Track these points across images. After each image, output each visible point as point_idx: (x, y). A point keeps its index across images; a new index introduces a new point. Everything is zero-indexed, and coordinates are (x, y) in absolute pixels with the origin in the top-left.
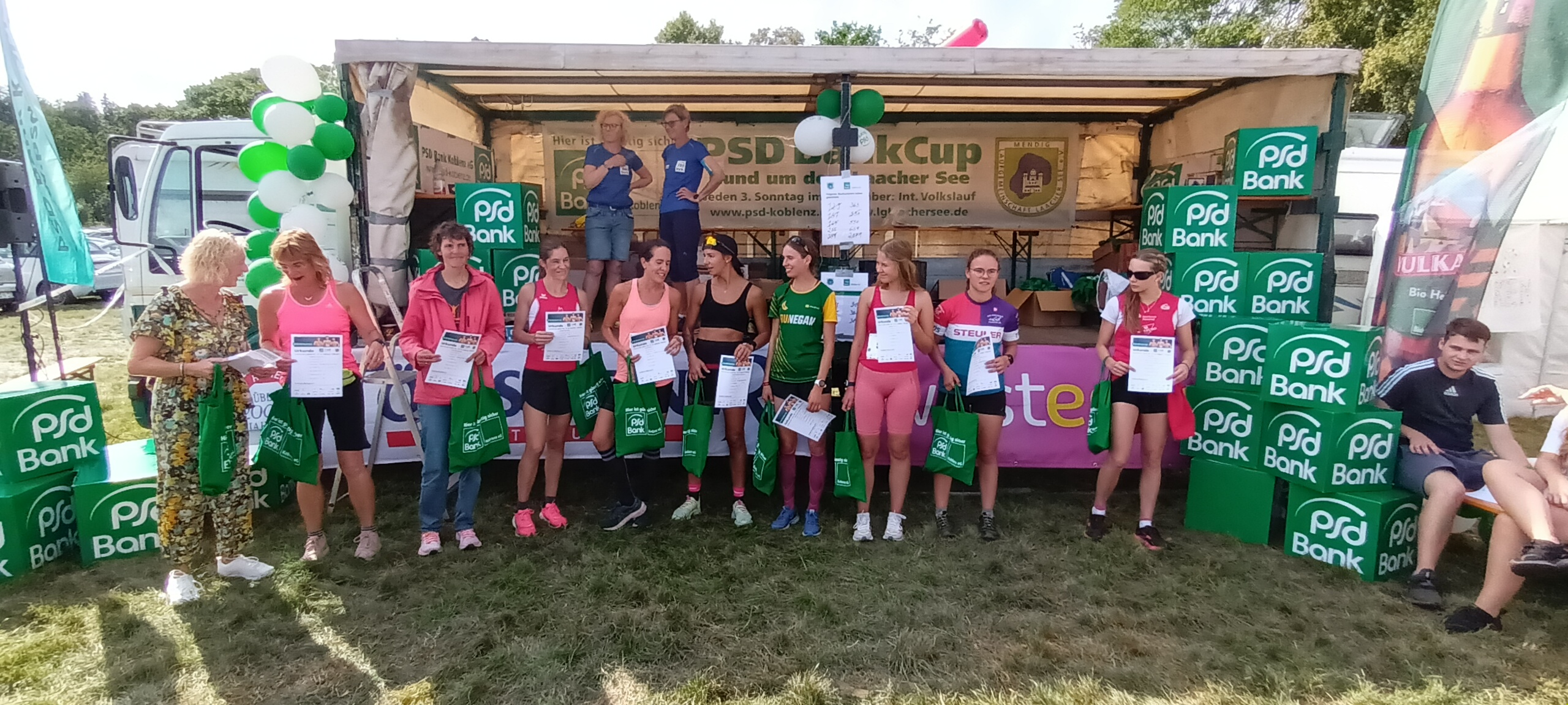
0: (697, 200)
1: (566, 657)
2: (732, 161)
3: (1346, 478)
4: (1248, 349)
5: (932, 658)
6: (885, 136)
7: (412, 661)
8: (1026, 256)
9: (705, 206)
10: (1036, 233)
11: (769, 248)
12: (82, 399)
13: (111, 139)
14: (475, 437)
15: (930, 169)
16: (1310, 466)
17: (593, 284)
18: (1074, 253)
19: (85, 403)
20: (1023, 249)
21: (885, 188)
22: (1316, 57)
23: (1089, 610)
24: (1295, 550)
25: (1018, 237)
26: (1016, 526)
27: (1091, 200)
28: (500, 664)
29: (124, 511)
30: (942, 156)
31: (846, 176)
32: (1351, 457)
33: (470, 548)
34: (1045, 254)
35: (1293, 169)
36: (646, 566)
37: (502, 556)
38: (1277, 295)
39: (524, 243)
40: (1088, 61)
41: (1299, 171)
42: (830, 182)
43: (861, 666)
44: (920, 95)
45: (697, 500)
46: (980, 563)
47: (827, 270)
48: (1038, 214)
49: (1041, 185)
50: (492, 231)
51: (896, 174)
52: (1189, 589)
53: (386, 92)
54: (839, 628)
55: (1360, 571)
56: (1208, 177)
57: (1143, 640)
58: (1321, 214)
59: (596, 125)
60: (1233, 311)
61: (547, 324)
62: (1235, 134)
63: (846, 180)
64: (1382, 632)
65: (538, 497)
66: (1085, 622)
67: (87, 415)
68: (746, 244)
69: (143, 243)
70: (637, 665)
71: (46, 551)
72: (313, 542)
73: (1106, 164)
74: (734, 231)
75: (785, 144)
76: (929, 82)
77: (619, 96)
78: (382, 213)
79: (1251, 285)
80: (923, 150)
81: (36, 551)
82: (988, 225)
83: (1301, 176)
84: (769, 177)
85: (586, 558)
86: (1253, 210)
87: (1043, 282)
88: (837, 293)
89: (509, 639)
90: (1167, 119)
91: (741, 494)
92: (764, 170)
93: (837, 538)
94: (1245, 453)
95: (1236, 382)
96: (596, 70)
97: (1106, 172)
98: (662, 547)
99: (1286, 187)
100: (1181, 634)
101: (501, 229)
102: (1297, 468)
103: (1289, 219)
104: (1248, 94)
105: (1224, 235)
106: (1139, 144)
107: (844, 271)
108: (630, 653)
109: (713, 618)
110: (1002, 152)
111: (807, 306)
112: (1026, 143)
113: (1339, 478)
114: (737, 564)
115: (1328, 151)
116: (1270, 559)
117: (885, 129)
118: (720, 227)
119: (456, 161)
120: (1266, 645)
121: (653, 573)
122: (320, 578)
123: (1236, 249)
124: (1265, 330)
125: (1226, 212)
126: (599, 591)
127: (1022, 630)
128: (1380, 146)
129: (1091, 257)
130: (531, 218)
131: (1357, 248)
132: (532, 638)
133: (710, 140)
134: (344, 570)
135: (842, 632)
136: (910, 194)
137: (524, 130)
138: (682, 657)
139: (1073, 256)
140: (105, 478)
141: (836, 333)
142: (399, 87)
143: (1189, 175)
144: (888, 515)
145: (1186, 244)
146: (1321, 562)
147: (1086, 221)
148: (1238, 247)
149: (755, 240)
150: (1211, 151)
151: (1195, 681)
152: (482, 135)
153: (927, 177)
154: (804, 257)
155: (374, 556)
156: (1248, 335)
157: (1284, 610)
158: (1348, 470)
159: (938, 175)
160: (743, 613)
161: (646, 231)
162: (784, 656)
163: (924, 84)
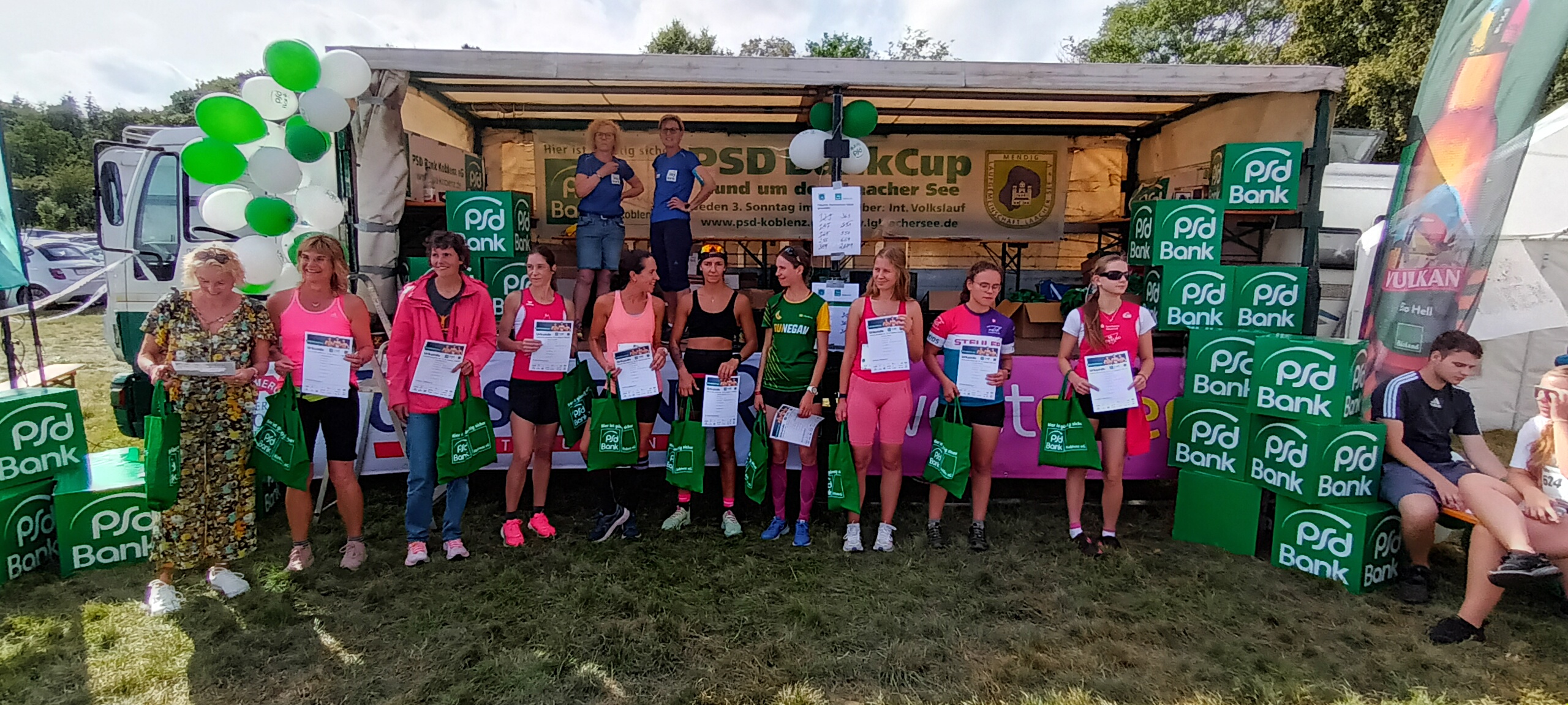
0: (689, 210)
1: (554, 668)
2: (723, 171)
3: (1332, 490)
4: (1236, 362)
5: (923, 670)
6: (876, 148)
7: (398, 673)
8: (1015, 268)
9: (696, 215)
10: (1025, 245)
11: (760, 258)
12: (64, 406)
13: (97, 144)
14: (463, 448)
15: (921, 181)
16: (1296, 478)
17: (584, 293)
18: (1064, 265)
19: (67, 411)
20: (1012, 260)
21: (875, 199)
22: (1301, 74)
23: (1080, 622)
24: (1281, 561)
25: (1007, 249)
26: (1007, 536)
27: (1080, 213)
28: (487, 676)
29: (105, 520)
30: (932, 168)
31: (838, 187)
32: (1336, 469)
33: (458, 557)
34: (1034, 266)
35: (1278, 183)
36: (635, 577)
37: (490, 567)
38: (1262, 307)
39: (515, 252)
40: (1078, 76)
41: (1284, 186)
42: (822, 193)
43: (852, 677)
44: (910, 107)
45: (687, 510)
46: (970, 574)
47: (819, 281)
48: (1028, 226)
49: (1030, 198)
50: (482, 239)
51: (887, 185)
52: (1178, 600)
53: (378, 100)
54: (830, 640)
55: (1345, 582)
56: (1195, 191)
57: (1132, 650)
58: (1306, 229)
59: (587, 134)
60: (1220, 323)
61: (535, 332)
62: (1222, 148)
63: (838, 191)
64: (1367, 642)
65: (526, 506)
66: (1074, 633)
67: (69, 424)
68: (737, 254)
69: (127, 249)
70: (626, 677)
71: (24, 563)
72: (298, 552)
73: (1094, 178)
74: (725, 241)
75: (777, 156)
76: (920, 94)
77: (611, 105)
78: (372, 221)
79: (1238, 298)
80: (913, 162)
81: (14, 561)
82: (978, 237)
83: (1286, 191)
84: (760, 187)
85: (575, 569)
86: (1239, 224)
87: (1033, 293)
88: (829, 303)
89: (496, 650)
90: (1154, 134)
91: (731, 504)
92: (755, 180)
93: (827, 549)
94: (1232, 464)
95: (1224, 394)
96: (588, 80)
97: (1094, 185)
98: (652, 558)
99: (1271, 201)
100: (1170, 644)
101: (492, 238)
102: (1283, 480)
103: (1275, 233)
104: (1234, 109)
105: (1211, 248)
106: (1126, 158)
107: (835, 281)
108: (619, 664)
109: (703, 629)
110: (992, 165)
111: (801, 315)
112: (1016, 156)
113: (1325, 490)
114: (728, 574)
115: (1312, 167)
116: (1257, 571)
117: (877, 141)
118: (712, 237)
119: (447, 170)
120: (1256, 656)
121: (643, 584)
122: (305, 589)
123: (1223, 262)
124: (1252, 343)
125: (1213, 225)
126: (587, 602)
127: (1012, 642)
128: (1362, 162)
129: (1080, 269)
130: (521, 226)
131: (1340, 262)
132: (520, 650)
133: (701, 150)
134: (330, 581)
135: (833, 643)
136: (900, 206)
137: (515, 138)
138: (672, 669)
139: (1062, 268)
140: (87, 486)
141: (830, 343)
142: (390, 96)
143: (1176, 189)
144: (878, 526)
145: (1173, 257)
146: (1307, 573)
147: (1075, 233)
148: (1226, 260)
149: (745, 248)
150: (1196, 165)
151: (1184, 692)
152: (472, 145)
153: (918, 188)
154: (795, 267)
155: (360, 566)
156: (1235, 348)
157: (1272, 621)
158: (1334, 481)
159: (929, 186)
160: (733, 624)
161: (636, 240)
162: (775, 667)
163: (914, 97)
